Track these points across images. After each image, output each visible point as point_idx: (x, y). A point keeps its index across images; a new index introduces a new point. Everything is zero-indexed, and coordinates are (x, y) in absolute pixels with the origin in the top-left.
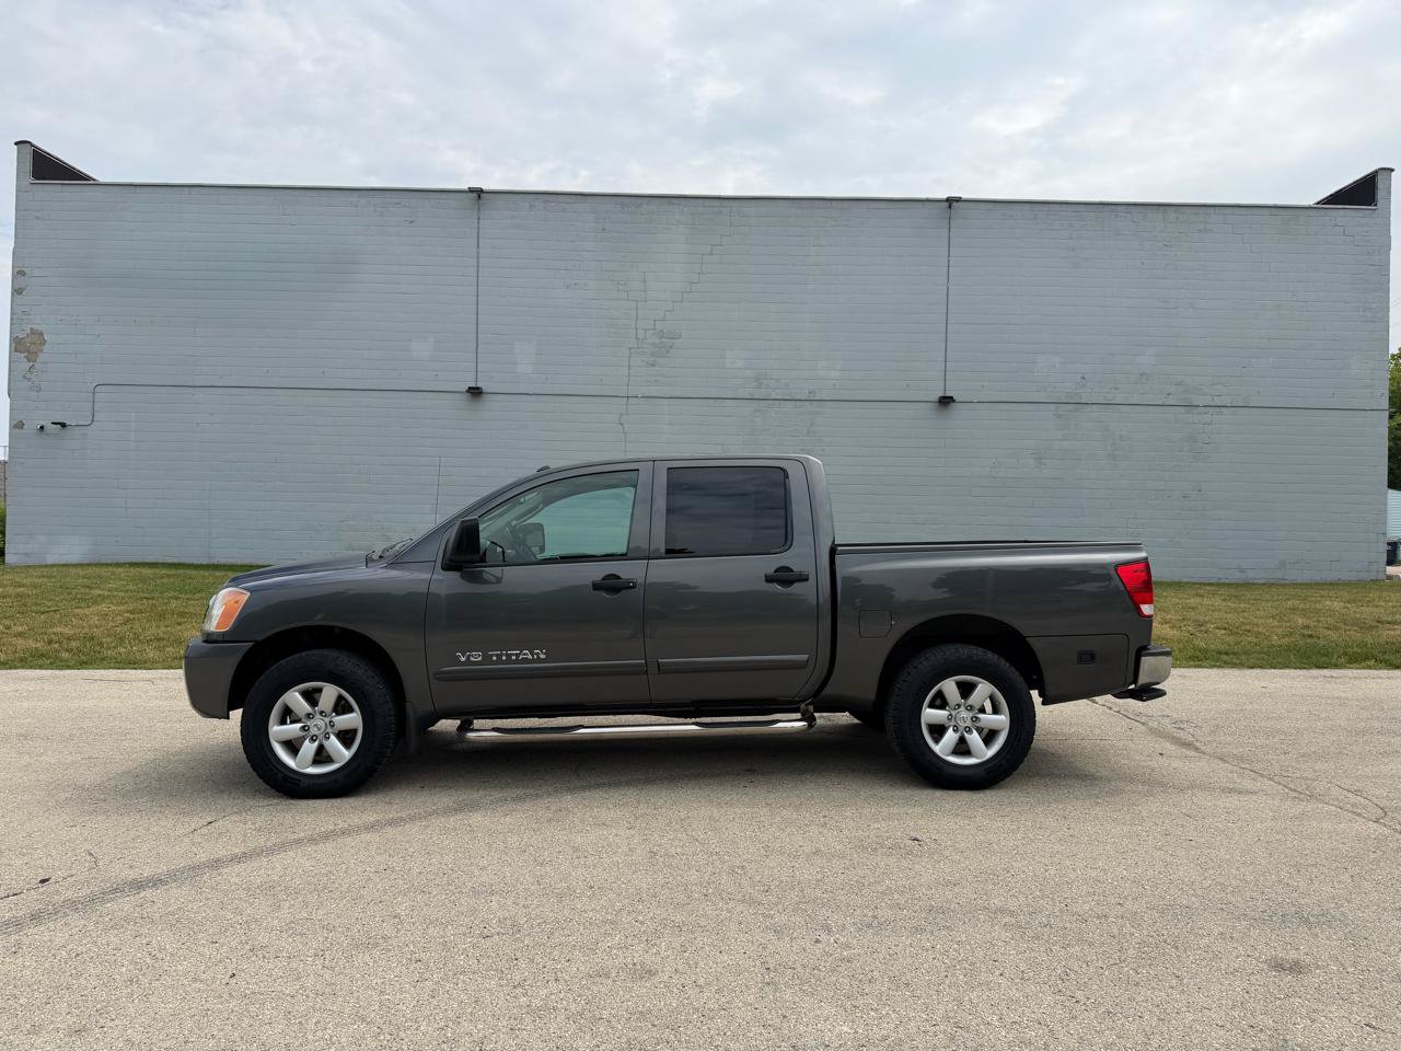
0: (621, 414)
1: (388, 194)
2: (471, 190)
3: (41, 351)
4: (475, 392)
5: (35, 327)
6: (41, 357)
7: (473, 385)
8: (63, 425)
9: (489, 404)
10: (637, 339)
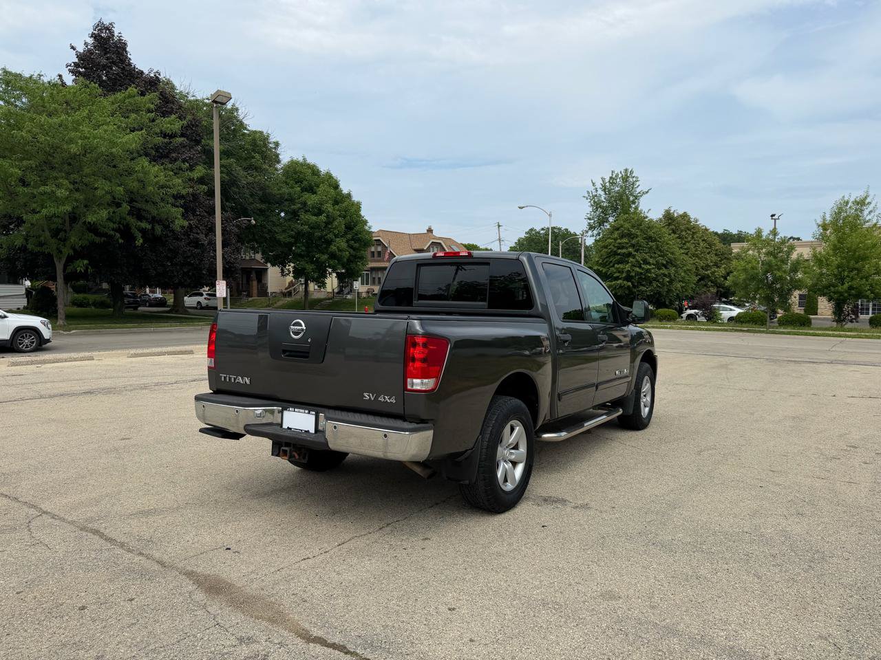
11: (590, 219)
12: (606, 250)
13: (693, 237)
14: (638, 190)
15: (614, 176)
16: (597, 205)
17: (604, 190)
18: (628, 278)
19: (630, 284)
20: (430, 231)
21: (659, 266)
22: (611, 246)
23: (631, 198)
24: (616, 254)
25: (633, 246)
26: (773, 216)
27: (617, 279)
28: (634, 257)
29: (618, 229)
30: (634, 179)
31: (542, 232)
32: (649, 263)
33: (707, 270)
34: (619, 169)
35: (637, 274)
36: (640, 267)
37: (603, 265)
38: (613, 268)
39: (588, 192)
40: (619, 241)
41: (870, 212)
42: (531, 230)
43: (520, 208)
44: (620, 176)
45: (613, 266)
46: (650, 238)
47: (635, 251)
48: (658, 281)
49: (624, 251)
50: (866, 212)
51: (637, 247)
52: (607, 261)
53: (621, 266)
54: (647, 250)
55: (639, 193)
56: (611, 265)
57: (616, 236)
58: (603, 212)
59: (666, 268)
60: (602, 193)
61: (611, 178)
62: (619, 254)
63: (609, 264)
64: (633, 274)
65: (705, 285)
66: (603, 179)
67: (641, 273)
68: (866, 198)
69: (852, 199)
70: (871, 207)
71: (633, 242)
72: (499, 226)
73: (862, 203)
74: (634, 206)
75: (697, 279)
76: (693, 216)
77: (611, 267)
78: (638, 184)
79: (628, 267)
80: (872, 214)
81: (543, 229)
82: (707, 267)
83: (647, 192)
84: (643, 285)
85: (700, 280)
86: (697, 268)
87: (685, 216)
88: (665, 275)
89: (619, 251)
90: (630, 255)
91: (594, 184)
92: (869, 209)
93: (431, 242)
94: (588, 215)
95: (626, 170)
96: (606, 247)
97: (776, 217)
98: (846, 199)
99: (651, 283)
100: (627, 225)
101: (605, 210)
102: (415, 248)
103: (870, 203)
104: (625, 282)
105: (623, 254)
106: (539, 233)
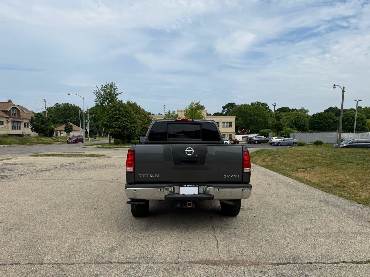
11: (96, 102)
12: (109, 116)
13: (139, 112)
14: (117, 92)
15: (107, 85)
16: (100, 96)
17: (102, 90)
18: (119, 128)
19: (120, 130)
20: (10, 101)
21: (131, 123)
22: (111, 114)
23: (114, 95)
24: (113, 117)
25: (120, 114)
26: (164, 106)
27: (115, 128)
28: (121, 119)
29: (113, 107)
30: (115, 87)
31: (62, 105)
32: (127, 122)
33: (144, 125)
34: (109, 83)
35: (123, 126)
36: (124, 123)
37: (108, 122)
38: (113, 123)
39: (95, 91)
40: (114, 112)
42: (57, 104)
43: (68, 94)
44: (110, 85)
45: (113, 122)
46: (126, 112)
47: (121, 117)
48: (131, 129)
49: (117, 116)
51: (122, 115)
52: (109, 120)
53: (116, 122)
54: (126, 117)
55: (117, 93)
56: (112, 122)
57: (113, 110)
58: (102, 99)
59: (133, 124)
60: (102, 91)
61: (106, 85)
62: (114, 118)
63: (111, 121)
64: (121, 126)
65: (144, 131)
66: (102, 86)
67: (124, 126)
68: (199, 103)
69: (195, 103)
71: (121, 113)
72: (45, 101)
74: (115, 98)
75: (141, 128)
76: (138, 104)
77: (112, 123)
78: (117, 90)
79: (119, 123)
81: (63, 104)
82: (144, 124)
83: (121, 94)
84: (125, 131)
85: (143, 129)
86: (141, 124)
87: (135, 104)
88: (133, 127)
89: (115, 116)
90: (119, 118)
91: (97, 87)
93: (11, 107)
94: (96, 100)
95: (112, 83)
96: (109, 114)
97: (165, 107)
98: (193, 102)
99: (128, 130)
100: (117, 106)
101: (103, 99)
102: (2, 110)
104: (118, 129)
105: (117, 118)
106: (61, 105)
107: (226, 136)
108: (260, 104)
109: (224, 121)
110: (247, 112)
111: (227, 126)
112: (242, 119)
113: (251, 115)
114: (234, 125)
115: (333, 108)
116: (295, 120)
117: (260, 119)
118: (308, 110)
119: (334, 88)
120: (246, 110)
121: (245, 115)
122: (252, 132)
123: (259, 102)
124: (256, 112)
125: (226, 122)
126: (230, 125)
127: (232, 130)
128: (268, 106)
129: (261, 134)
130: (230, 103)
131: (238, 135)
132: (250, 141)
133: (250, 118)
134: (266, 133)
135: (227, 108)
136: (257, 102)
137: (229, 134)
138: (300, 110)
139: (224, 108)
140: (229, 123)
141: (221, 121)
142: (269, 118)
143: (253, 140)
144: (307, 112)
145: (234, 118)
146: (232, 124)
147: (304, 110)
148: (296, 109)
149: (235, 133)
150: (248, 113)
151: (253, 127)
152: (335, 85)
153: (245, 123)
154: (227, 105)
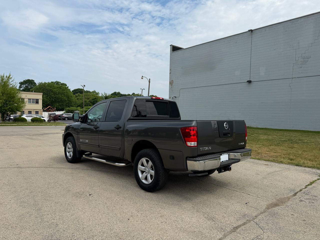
0: (290, 84)
1: (231, 37)
2: (249, 31)
3: (173, 84)
4: (250, 82)
5: (172, 79)
6: (173, 85)
7: (249, 80)
8: (176, 97)
9: (253, 84)
10: (296, 60)
41: (12, 81)
50: (11, 81)
68: (10, 76)
70: (12, 79)
73: (9, 78)
80: (13, 82)
92: (12, 80)
103: (11, 78)
107: (32, 112)
108: (60, 84)
109: (30, 98)
110: (51, 90)
111: (33, 102)
112: (46, 97)
113: (55, 93)
114: (41, 102)
115: (117, 93)
116: (93, 100)
117: (65, 98)
118: (99, 93)
119: (142, 78)
120: (50, 89)
121: (50, 93)
122: (58, 110)
123: (59, 82)
124: (60, 91)
125: (32, 99)
126: (37, 102)
127: (39, 106)
128: (67, 86)
129: (68, 112)
130: (28, 80)
131: (45, 112)
132: (60, 118)
133: (54, 96)
134: (73, 110)
135: (24, 84)
136: (57, 81)
137: (36, 111)
138: (93, 92)
139: (21, 83)
140: (36, 99)
141: (26, 97)
142: (72, 97)
143: (63, 117)
144: (98, 94)
145: (41, 95)
146: (38, 101)
147: (96, 92)
148: (89, 91)
149: (42, 110)
150: (52, 92)
151: (58, 104)
152: (142, 77)
153: (49, 101)
154: (24, 81)
